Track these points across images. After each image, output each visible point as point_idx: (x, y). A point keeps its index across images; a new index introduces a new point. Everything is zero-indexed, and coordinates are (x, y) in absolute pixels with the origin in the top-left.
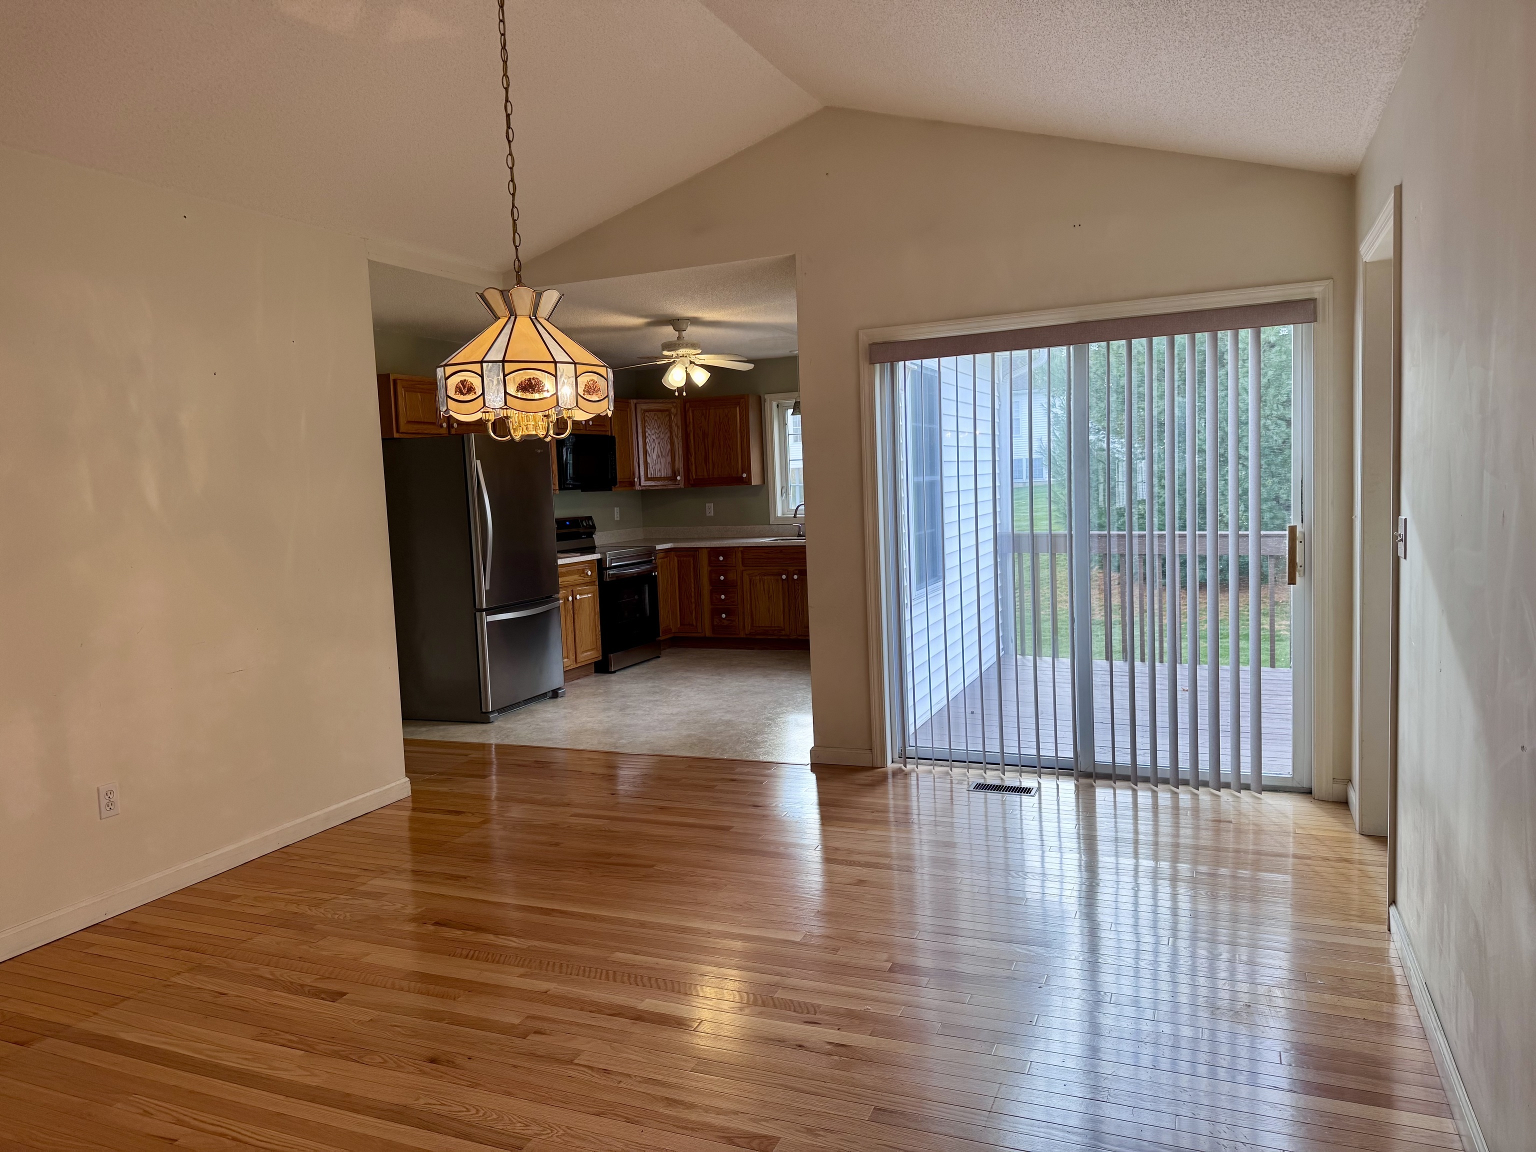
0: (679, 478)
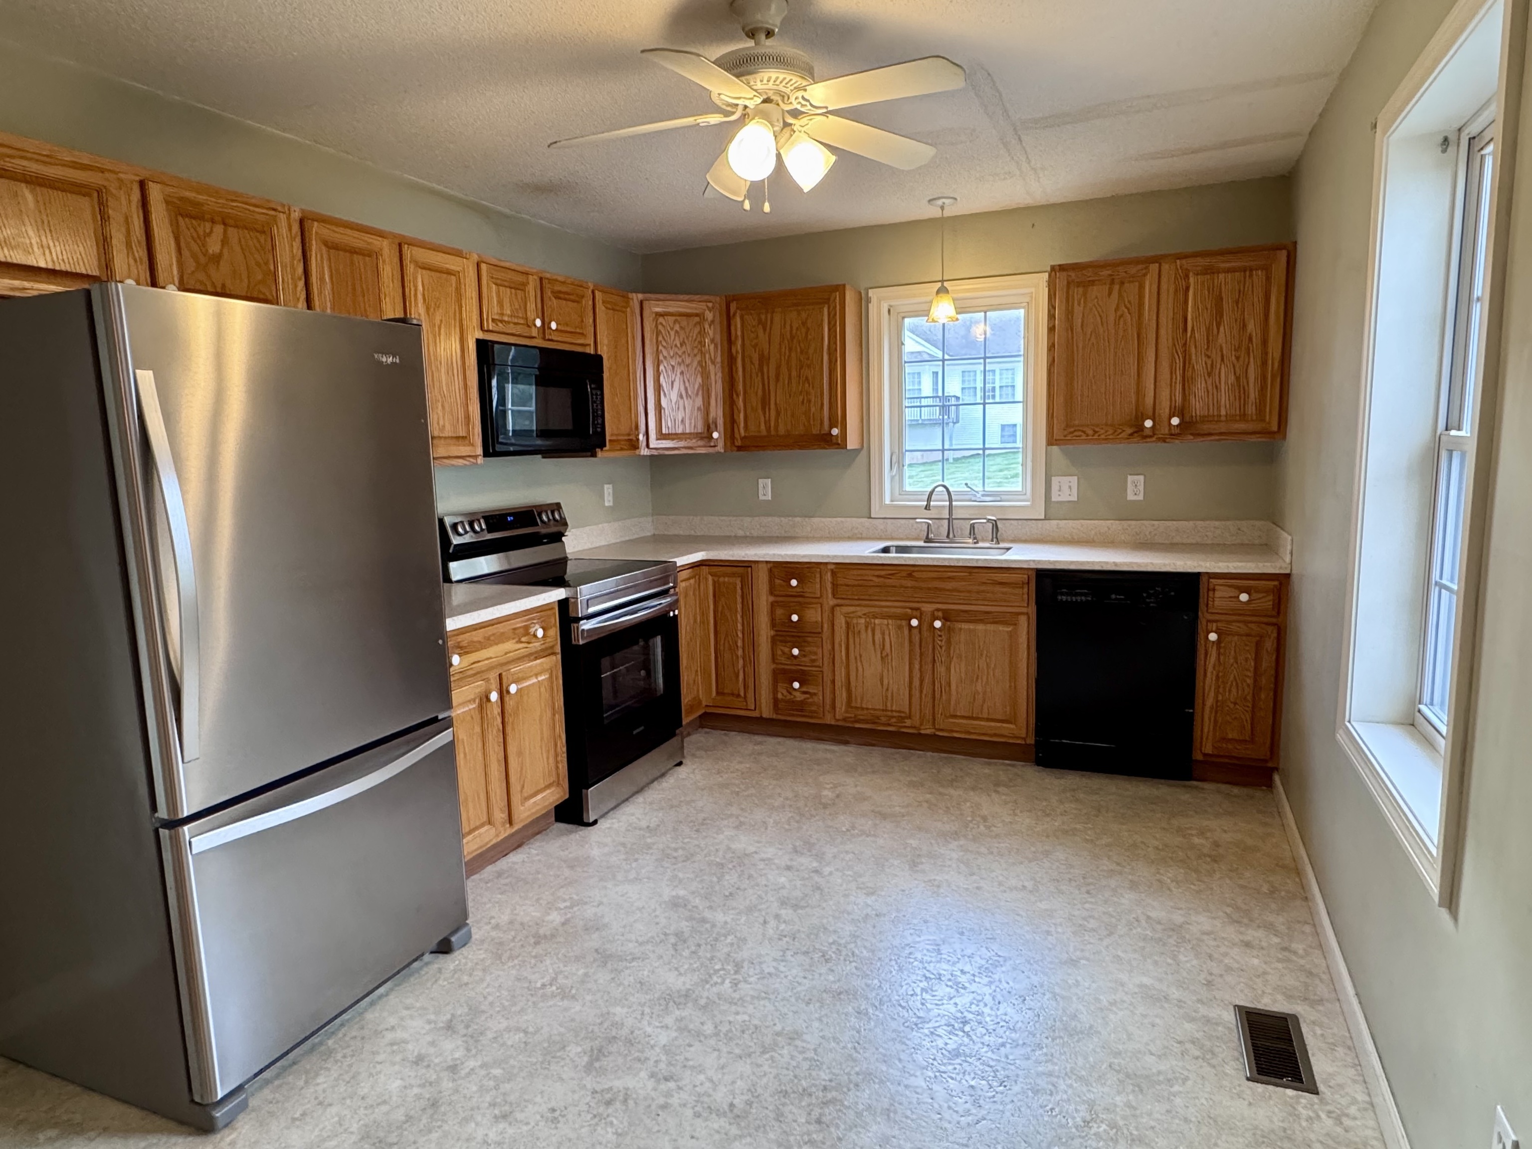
0: (715, 435)
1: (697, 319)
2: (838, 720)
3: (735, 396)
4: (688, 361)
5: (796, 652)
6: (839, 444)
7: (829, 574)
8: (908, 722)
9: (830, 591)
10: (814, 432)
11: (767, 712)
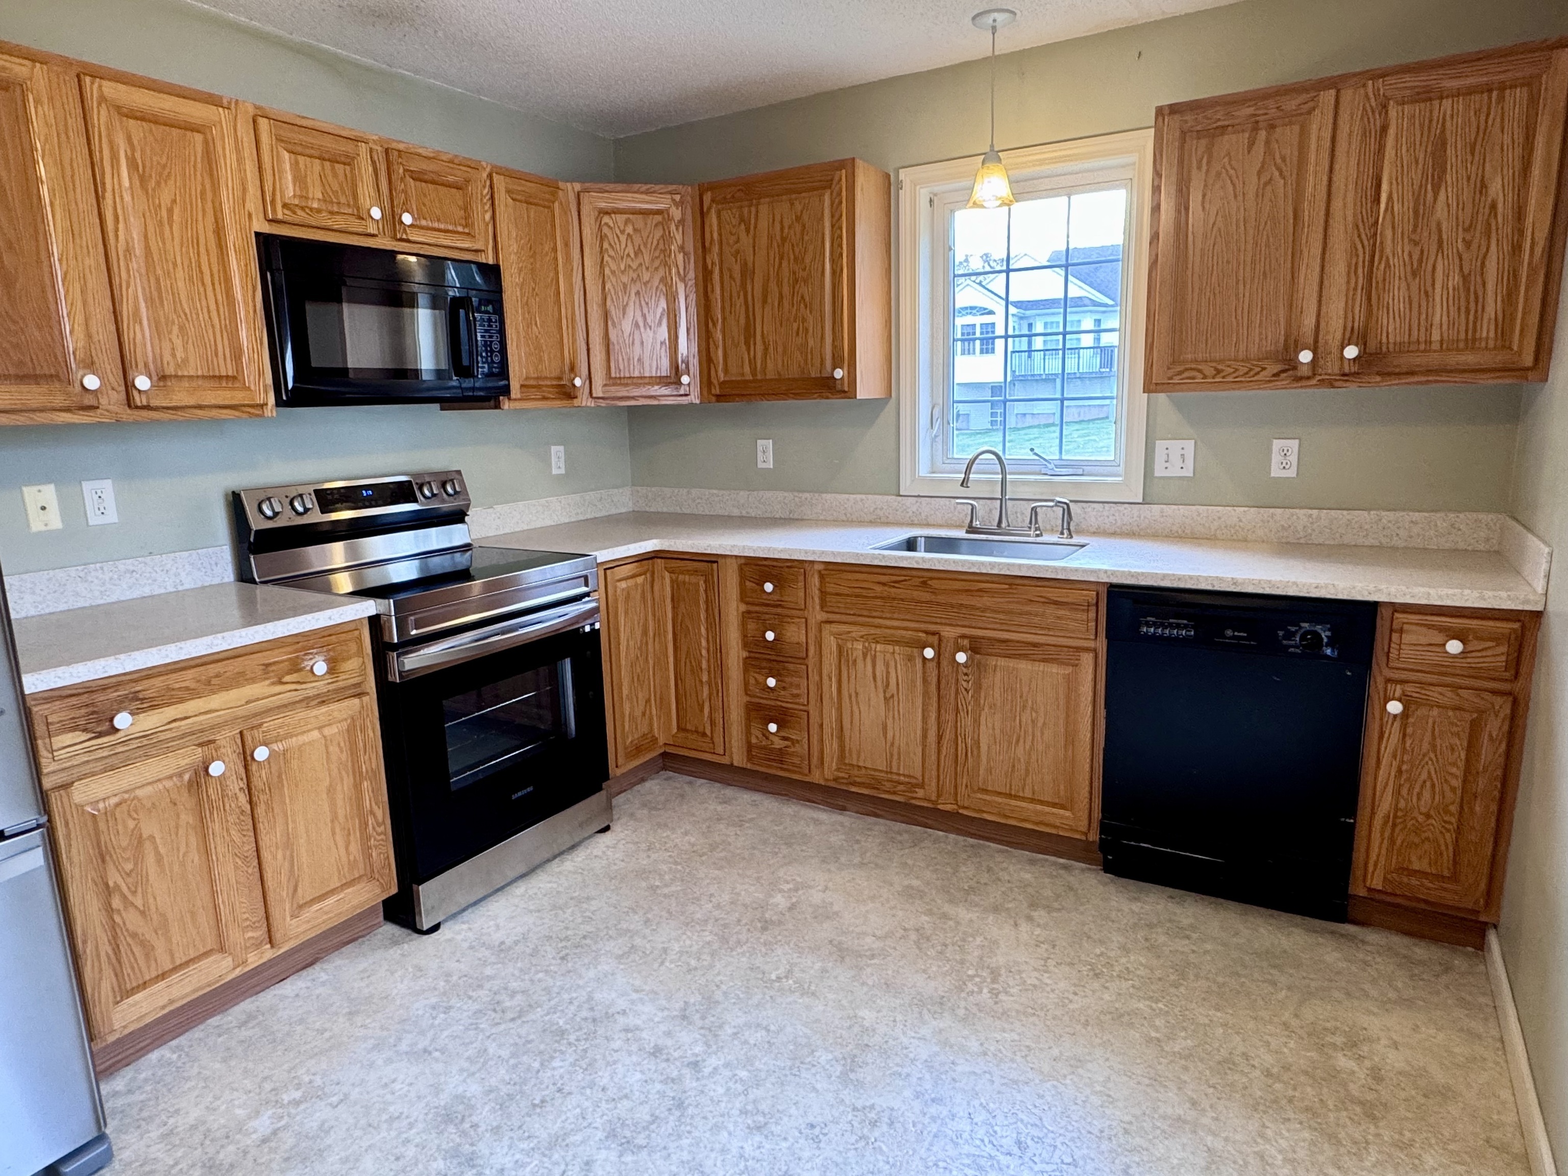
0: (685, 379)
1: (659, 218)
2: (827, 780)
3: (711, 325)
4: (646, 276)
5: (771, 682)
6: (847, 391)
7: (816, 576)
8: (920, 793)
9: (817, 600)
10: (813, 375)
11: (738, 758)
